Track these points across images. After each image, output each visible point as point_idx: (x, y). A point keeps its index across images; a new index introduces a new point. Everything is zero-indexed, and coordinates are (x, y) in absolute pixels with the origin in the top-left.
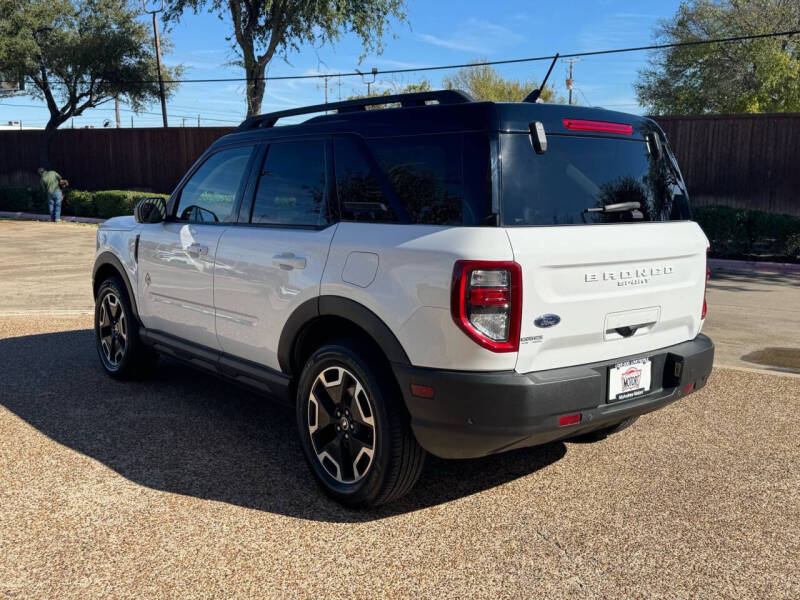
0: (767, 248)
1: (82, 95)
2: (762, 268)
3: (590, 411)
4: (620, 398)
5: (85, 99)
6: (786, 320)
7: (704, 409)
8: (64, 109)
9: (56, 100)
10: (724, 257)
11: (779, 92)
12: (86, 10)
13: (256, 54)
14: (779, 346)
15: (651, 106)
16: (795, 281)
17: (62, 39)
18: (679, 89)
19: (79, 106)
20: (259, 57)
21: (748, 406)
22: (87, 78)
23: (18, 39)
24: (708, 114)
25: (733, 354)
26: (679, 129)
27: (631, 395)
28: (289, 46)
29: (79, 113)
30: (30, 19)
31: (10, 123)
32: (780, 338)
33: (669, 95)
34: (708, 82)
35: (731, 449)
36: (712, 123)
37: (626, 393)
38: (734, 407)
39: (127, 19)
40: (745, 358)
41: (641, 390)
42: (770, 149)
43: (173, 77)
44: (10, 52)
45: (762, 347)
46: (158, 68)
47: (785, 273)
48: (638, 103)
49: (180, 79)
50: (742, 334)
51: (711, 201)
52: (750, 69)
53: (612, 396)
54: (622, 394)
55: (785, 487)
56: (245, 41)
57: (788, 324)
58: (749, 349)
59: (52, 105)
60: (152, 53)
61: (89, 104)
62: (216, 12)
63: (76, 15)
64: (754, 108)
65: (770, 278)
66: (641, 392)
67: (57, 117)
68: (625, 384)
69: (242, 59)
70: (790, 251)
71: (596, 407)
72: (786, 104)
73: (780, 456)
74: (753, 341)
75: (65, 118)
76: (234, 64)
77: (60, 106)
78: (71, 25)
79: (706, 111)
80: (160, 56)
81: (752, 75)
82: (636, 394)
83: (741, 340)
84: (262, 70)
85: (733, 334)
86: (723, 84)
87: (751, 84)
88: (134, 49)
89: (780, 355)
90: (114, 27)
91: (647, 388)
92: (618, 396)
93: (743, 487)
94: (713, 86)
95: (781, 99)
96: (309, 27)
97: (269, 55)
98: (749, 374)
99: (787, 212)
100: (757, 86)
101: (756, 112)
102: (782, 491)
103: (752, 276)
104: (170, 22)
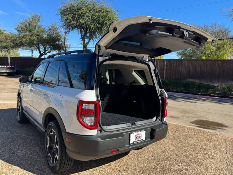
0: (203, 92)
1: (47, 50)
2: (202, 97)
3: (122, 148)
4: (134, 143)
5: (48, 51)
6: (205, 112)
7: (174, 139)
8: (43, 53)
9: (41, 51)
10: (193, 94)
11: (210, 54)
12: (49, 31)
13: (86, 42)
14: (202, 119)
15: (180, 57)
16: (209, 101)
17: (43, 37)
18: (186, 53)
19: (46, 52)
20: (86, 43)
21: (187, 139)
22: (48, 46)
23: (32, 37)
24: (193, 59)
25: (189, 121)
26: (183, 62)
27: (138, 142)
28: (94, 40)
29: (46, 54)
30: (35, 33)
31: (36, 56)
32: (203, 117)
33: (184, 54)
34: (193, 52)
35: (177, 154)
36: (191, 61)
37: (136, 141)
38: (182, 139)
39: (58, 33)
40: (192, 122)
41: (141, 140)
42: (205, 68)
43: (68, 47)
44: (30, 40)
45: (197, 119)
46: (65, 44)
47: (207, 99)
48: (177, 56)
49: (70, 47)
50: (192, 115)
51: (191, 80)
52: (203, 49)
53: (131, 142)
54: (135, 142)
55: (189, 169)
56: (83, 39)
57: (205, 113)
58: (193, 120)
59: (40, 52)
60: (63, 41)
61: (49, 52)
62: (78, 32)
63: (46, 32)
64: (204, 58)
65: (204, 100)
66: (142, 140)
67: (41, 55)
68: (136, 138)
69: (82, 43)
70: (209, 93)
71: (124, 147)
72: (212, 57)
73: (191, 157)
74: (195, 117)
75: (43, 55)
76: (80, 44)
77: (42, 53)
78: (45, 34)
79: (193, 58)
80: (65, 42)
81: (204, 50)
82: (140, 141)
83: (192, 117)
84: (87, 46)
85: (190, 115)
86: (197, 52)
87: (203, 52)
88: (59, 40)
89: (201, 122)
90: (55, 35)
91: (144, 139)
92: (133, 142)
93: (176, 168)
94: (195, 53)
95: (211, 56)
96: (99, 36)
97: (88, 42)
98: (190, 128)
99: (208, 84)
100: (205, 53)
101: (204, 59)
102: (188, 170)
103: (199, 99)
104: (66, 34)
